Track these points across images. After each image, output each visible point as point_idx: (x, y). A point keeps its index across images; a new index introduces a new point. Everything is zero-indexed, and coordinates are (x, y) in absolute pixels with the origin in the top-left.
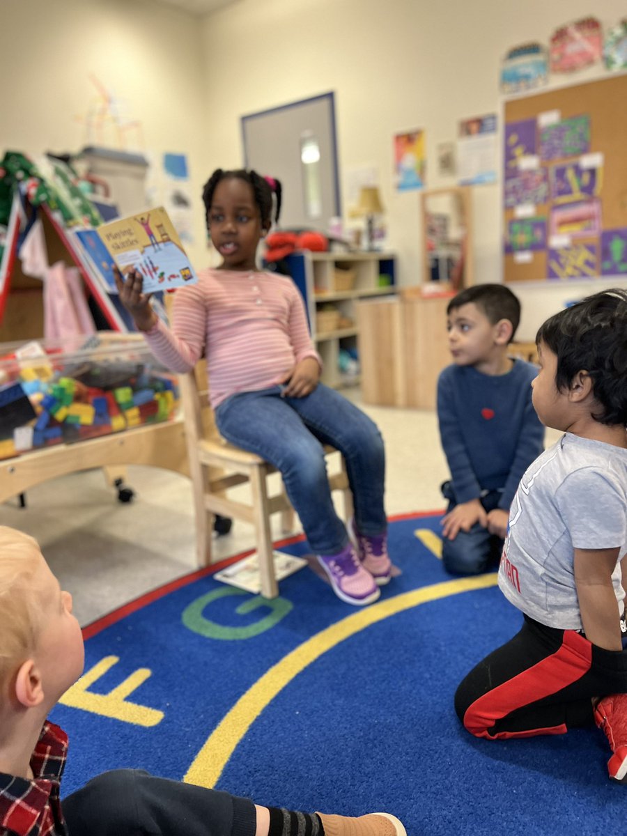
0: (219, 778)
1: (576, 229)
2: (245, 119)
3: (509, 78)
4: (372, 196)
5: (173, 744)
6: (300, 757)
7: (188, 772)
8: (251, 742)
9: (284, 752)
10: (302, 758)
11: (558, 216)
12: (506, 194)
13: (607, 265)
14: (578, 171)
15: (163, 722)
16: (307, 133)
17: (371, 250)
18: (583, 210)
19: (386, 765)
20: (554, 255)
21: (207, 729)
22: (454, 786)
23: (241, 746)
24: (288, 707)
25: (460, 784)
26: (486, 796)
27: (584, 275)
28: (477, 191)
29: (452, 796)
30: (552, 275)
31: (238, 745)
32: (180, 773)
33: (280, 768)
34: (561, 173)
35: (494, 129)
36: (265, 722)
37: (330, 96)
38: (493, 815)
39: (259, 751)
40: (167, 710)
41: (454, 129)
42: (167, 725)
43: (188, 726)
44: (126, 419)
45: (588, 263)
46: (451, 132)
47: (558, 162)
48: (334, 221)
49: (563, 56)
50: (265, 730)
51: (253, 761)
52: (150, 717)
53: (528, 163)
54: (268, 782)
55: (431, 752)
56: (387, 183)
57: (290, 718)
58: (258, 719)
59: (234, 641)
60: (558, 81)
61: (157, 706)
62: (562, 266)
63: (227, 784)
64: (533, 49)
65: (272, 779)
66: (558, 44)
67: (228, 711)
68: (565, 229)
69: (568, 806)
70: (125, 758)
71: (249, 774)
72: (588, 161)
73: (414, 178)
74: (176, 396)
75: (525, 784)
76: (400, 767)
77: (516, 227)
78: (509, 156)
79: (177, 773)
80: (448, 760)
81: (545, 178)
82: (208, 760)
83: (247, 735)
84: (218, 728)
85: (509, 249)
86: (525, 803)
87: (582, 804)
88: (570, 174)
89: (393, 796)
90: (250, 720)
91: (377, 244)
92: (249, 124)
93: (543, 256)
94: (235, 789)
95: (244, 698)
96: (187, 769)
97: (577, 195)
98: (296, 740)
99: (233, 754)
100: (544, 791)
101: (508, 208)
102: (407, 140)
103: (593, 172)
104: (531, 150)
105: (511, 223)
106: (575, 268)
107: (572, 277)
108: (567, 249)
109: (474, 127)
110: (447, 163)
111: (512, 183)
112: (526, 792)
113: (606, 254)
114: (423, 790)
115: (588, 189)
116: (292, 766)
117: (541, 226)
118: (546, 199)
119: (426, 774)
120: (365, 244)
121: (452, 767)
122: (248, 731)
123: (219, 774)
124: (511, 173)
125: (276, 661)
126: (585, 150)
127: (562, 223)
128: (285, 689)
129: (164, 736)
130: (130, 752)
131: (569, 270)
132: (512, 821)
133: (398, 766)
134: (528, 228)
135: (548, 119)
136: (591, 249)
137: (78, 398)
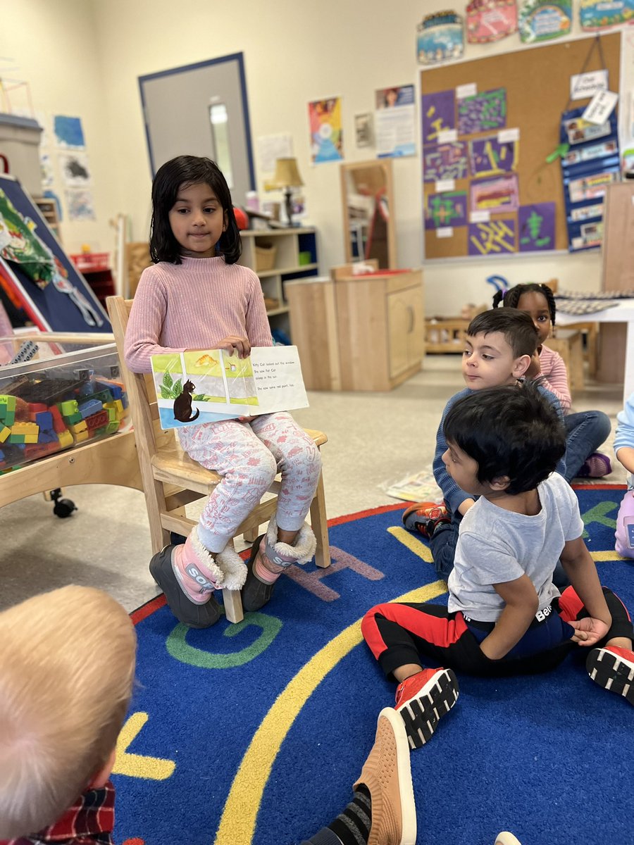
0: (255, 830)
1: (495, 203)
2: (142, 80)
3: (425, 47)
4: (290, 168)
5: (195, 797)
6: (334, 795)
7: (220, 827)
8: (277, 784)
9: (317, 790)
10: (337, 796)
11: (477, 191)
12: (426, 168)
13: (525, 240)
14: (496, 145)
15: (177, 772)
16: (215, 99)
17: (291, 225)
18: (501, 185)
19: (424, 793)
20: (474, 229)
21: (228, 775)
22: (498, 807)
23: (268, 789)
24: (307, 739)
25: (503, 803)
26: (530, 813)
27: (504, 250)
28: (397, 164)
29: (498, 818)
30: (473, 251)
31: (265, 789)
32: (211, 830)
33: (316, 810)
34: (479, 147)
35: (412, 101)
36: (288, 759)
37: (239, 57)
38: (542, 833)
39: (290, 793)
40: (177, 758)
41: (372, 99)
42: (182, 775)
43: (207, 774)
44: (73, 434)
45: (506, 238)
46: (368, 103)
47: (476, 136)
48: (251, 195)
49: (478, 26)
50: (290, 768)
51: (287, 806)
52: (160, 769)
53: (447, 136)
54: (309, 828)
55: (466, 772)
56: (303, 154)
57: (312, 751)
58: (280, 757)
59: (230, 669)
60: (475, 53)
61: (164, 755)
62: (482, 242)
63: (265, 836)
64: (448, 17)
65: (311, 824)
66: (474, 12)
67: (245, 751)
68: (484, 204)
69: (610, 813)
70: (145, 820)
71: (286, 821)
72: (505, 136)
73: (332, 150)
74: (125, 405)
75: (564, 795)
76: (440, 792)
77: (437, 202)
78: (427, 129)
79: (208, 831)
80: (484, 778)
81: (464, 152)
82: (237, 811)
83: (271, 776)
84: (239, 772)
85: (430, 225)
86: (569, 815)
87: (622, 808)
88: (488, 148)
89: (440, 826)
90: (271, 759)
91: (295, 218)
92: (147, 85)
93: (464, 230)
94: (276, 840)
95: (258, 734)
96: (218, 824)
97: (496, 171)
98: (325, 776)
99: (263, 800)
100: (583, 799)
101: (428, 182)
102: (323, 108)
103: (510, 146)
104: (449, 124)
105: (432, 198)
106: (495, 243)
107: (492, 252)
108: (486, 224)
109: (391, 97)
110: (365, 134)
111: (430, 156)
112: (567, 803)
113: (524, 229)
114: (468, 815)
115: (506, 164)
116: (329, 805)
117: (461, 200)
118: (465, 173)
119: (466, 797)
120: (284, 218)
121: (490, 786)
122: (272, 772)
123: (253, 825)
124: (430, 146)
125: (282, 688)
126: (502, 126)
127: (481, 199)
128: (298, 718)
129: (182, 788)
130: (149, 813)
131: (489, 245)
132: (563, 837)
133: (437, 792)
134: (449, 203)
135: (466, 91)
136: (509, 224)
137: (20, 416)
